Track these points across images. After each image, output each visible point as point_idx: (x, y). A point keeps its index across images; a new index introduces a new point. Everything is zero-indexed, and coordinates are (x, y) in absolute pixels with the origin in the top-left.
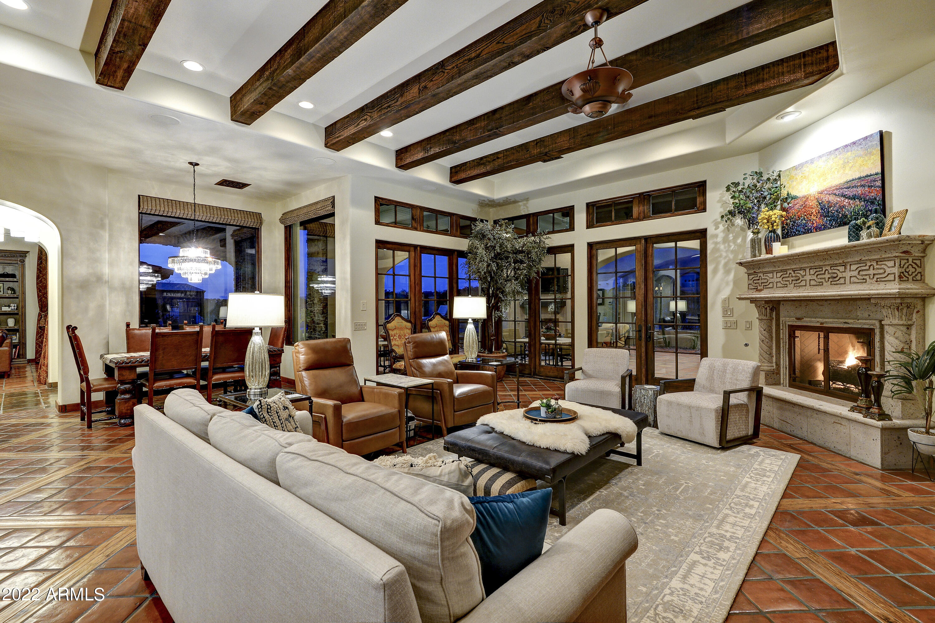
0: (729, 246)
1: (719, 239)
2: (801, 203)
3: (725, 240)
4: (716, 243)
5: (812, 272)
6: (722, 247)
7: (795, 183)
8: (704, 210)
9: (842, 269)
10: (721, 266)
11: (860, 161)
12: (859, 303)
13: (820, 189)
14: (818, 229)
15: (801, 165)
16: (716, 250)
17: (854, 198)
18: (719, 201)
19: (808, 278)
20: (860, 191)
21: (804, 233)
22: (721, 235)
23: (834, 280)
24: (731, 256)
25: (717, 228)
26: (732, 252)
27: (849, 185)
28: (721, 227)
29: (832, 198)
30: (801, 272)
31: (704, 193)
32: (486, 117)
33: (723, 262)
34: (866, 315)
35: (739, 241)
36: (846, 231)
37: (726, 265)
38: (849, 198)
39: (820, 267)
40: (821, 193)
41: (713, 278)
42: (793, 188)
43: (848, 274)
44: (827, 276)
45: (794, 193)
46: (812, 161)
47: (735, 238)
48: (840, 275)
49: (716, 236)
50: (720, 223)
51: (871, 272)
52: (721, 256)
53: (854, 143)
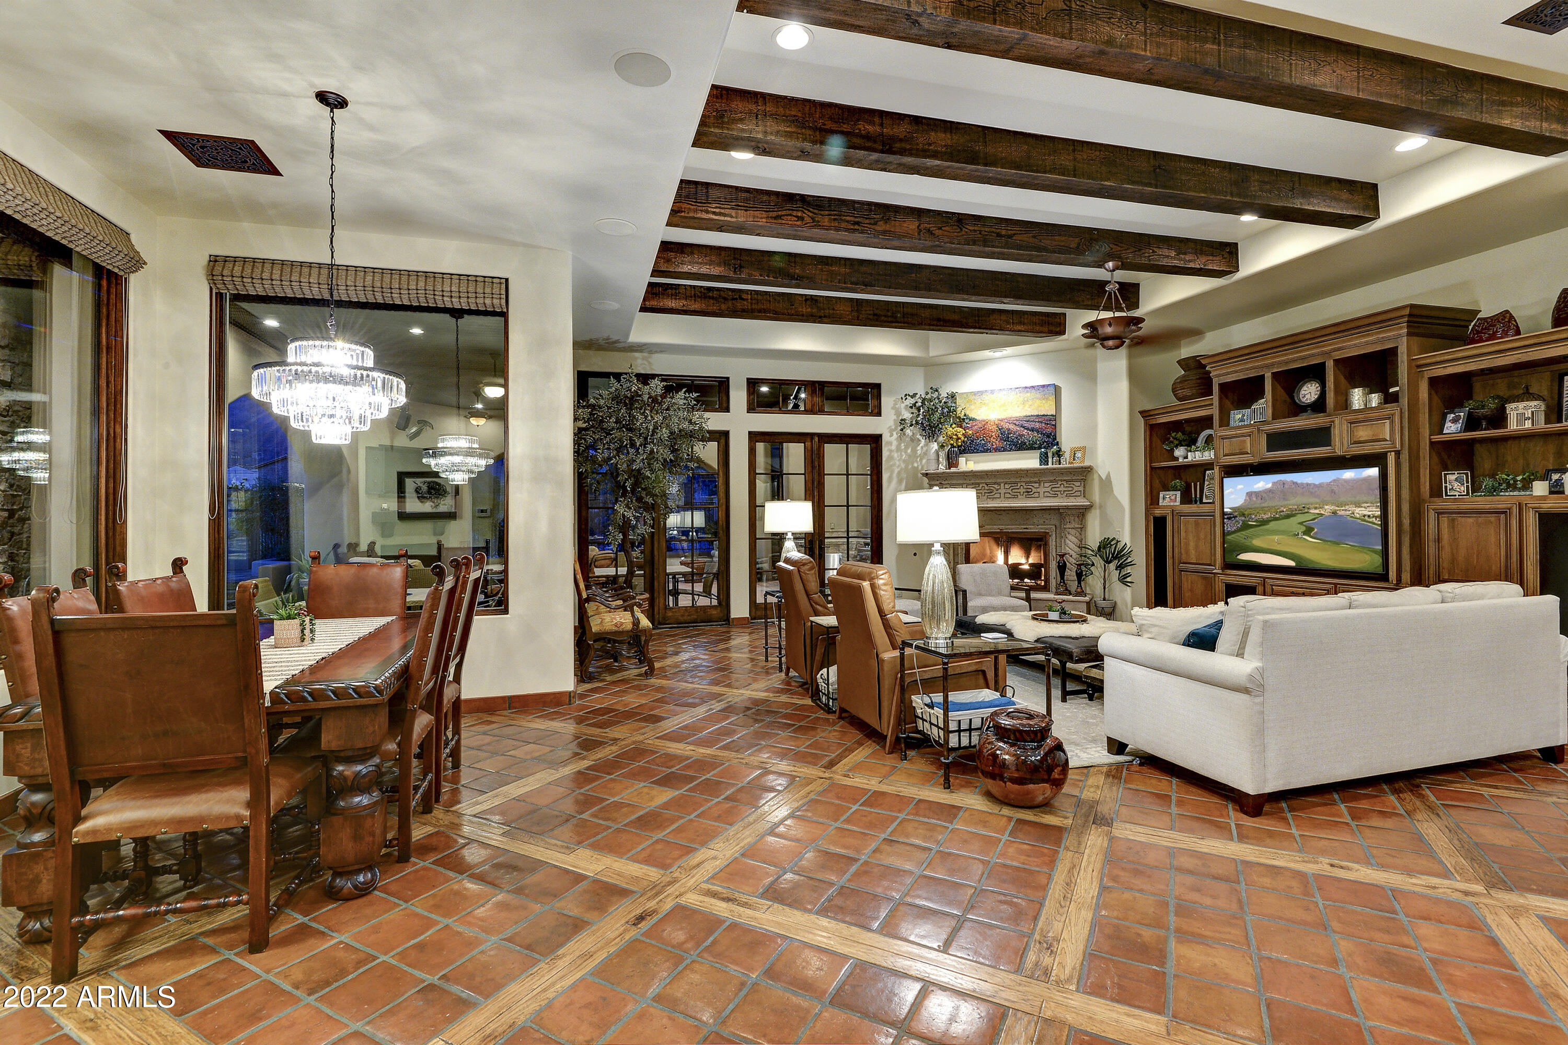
0: (902, 456)
1: (893, 447)
2: (980, 425)
3: (898, 449)
4: (891, 451)
5: (1007, 486)
6: (896, 455)
7: (973, 407)
8: (879, 414)
9: (1036, 485)
10: (895, 475)
11: (1038, 402)
12: (1035, 512)
13: (1000, 417)
14: (997, 450)
15: (980, 393)
16: (891, 458)
17: (1032, 430)
18: (892, 408)
19: (1002, 491)
20: (1037, 425)
21: (982, 452)
22: (895, 443)
23: (1028, 494)
24: (903, 466)
25: (891, 435)
26: (904, 461)
27: (1029, 419)
28: (895, 436)
29: (1012, 427)
30: (996, 486)
31: (879, 397)
32: (848, 263)
33: (896, 471)
34: (1041, 521)
35: (909, 451)
36: (1038, 455)
37: (899, 473)
38: (1028, 429)
39: (1016, 483)
40: (1001, 420)
41: (889, 486)
42: (971, 410)
43: (1042, 490)
44: (1022, 490)
45: (972, 415)
46: (992, 392)
47: (906, 448)
48: (1034, 490)
49: (890, 443)
50: (894, 430)
51: (1062, 489)
52: (894, 464)
53: (1033, 387)
